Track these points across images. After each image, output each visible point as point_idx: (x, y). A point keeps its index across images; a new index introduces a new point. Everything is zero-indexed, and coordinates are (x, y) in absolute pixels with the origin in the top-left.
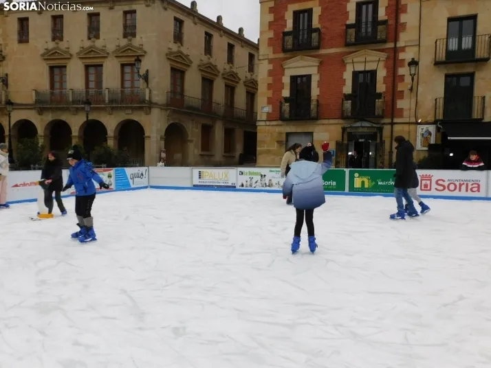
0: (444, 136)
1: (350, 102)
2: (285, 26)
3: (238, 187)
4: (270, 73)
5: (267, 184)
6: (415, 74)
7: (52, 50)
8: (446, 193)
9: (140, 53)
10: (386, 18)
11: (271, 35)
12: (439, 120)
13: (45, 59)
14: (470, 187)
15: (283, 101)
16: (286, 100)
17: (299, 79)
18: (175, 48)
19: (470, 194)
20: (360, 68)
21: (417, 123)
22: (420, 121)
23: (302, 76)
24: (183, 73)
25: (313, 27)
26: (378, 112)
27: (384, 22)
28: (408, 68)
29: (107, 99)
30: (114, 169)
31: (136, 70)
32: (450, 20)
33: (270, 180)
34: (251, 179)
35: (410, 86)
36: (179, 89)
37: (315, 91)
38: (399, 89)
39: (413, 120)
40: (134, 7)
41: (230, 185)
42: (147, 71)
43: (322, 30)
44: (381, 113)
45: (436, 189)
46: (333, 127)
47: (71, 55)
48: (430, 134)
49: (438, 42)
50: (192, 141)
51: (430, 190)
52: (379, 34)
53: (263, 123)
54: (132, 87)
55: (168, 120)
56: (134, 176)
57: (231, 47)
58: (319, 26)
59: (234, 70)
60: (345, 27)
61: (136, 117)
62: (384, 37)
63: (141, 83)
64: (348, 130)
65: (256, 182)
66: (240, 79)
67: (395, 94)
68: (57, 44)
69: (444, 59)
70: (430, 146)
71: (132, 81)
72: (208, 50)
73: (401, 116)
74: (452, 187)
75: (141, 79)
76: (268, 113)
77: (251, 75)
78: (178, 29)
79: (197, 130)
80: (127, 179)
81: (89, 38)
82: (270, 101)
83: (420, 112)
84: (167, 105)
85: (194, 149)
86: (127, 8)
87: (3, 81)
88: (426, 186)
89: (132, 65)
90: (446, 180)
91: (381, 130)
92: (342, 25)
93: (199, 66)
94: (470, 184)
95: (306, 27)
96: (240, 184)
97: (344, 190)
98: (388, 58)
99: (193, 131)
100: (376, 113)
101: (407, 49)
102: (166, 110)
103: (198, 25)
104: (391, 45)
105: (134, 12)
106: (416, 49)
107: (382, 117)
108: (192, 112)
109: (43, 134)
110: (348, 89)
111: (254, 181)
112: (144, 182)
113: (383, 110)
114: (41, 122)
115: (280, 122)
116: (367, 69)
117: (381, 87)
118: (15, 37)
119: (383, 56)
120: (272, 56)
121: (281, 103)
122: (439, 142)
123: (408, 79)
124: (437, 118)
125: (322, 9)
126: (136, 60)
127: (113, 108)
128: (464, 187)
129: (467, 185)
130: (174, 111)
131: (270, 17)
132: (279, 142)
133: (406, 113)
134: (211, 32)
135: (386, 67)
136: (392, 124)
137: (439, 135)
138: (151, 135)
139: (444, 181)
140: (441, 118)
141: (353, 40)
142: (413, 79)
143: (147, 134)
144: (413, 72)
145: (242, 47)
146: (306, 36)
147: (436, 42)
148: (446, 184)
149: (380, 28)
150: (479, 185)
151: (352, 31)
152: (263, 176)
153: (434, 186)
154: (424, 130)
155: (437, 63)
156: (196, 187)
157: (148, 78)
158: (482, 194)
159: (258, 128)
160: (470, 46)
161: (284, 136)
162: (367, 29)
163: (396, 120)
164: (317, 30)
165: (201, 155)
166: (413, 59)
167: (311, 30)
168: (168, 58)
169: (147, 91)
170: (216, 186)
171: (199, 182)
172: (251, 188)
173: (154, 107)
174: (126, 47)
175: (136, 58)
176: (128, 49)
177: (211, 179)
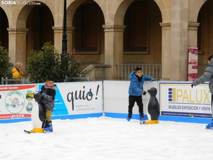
56: (73, 97)
80: (63, 101)
138: (172, 23)
170: (191, 113)
171: (170, 107)
177: (186, 101)
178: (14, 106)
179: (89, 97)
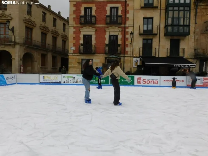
0: (143, 62)
1: (108, 47)
2: (81, 13)
3: (62, 83)
4: (74, 33)
5: (76, 82)
6: (132, 38)
8: (146, 84)
9: (9, 18)
10: (121, 15)
11: (75, 16)
12: (141, 56)
14: (154, 82)
15: (80, 45)
16: (82, 45)
17: (87, 37)
18: (28, 17)
19: (154, 85)
20: (112, 34)
21: (133, 57)
22: (134, 56)
23: (88, 35)
24: (32, 29)
25: (93, 15)
26: (119, 52)
27: (121, 16)
28: (130, 35)
31: (7, 26)
32: (144, 18)
33: (77, 80)
34: (68, 79)
35: (130, 42)
36: (29, 37)
37: (94, 42)
38: (127, 43)
39: (132, 55)
41: (58, 82)
42: (13, 27)
43: (97, 17)
44: (120, 52)
45: (143, 83)
46: (101, 57)
48: (138, 61)
49: (140, 26)
50: (36, 61)
51: (141, 83)
52: (119, 21)
53: (71, 54)
54: (5, 34)
55: (24, 51)
56: (8, 78)
57: (55, 20)
58: (95, 15)
59: (57, 30)
60: (105, 17)
61: (7, 49)
62: (121, 22)
63: (10, 33)
64: (108, 59)
66: (59, 34)
67: (125, 45)
69: (142, 33)
70: (138, 66)
71: (5, 31)
72: (44, 20)
73: (127, 54)
74: (148, 82)
75: (10, 31)
76: (73, 50)
77: (64, 33)
78: (29, 9)
79: (39, 56)
80: (5, 80)
82: (74, 45)
83: (134, 53)
84: (24, 44)
85: (37, 65)
88: (139, 82)
89: (5, 24)
90: (146, 79)
91: (120, 59)
92: (105, 16)
93: (40, 27)
94: (154, 81)
95: (90, 15)
96: (63, 81)
97: (108, 84)
98: (122, 31)
99: (37, 56)
100: (118, 52)
101: (129, 27)
102: (23, 46)
103: (39, 8)
104: (123, 26)
106: (133, 28)
107: (120, 54)
108: (36, 48)
110: (107, 42)
111: (70, 80)
112: (14, 81)
113: (121, 51)
115: (79, 54)
116: (114, 34)
117: (120, 42)
119: (121, 29)
120: (75, 25)
121: (79, 46)
122: (141, 64)
123: (130, 40)
124: (140, 55)
125: (96, 8)
126: (7, 22)
128: (152, 82)
129: (153, 81)
130: (28, 47)
131: (74, 9)
132: (79, 63)
133: (129, 53)
134: (46, 12)
135: (122, 34)
136: (124, 57)
137: (141, 62)
138: (16, 58)
139: (145, 80)
140: (142, 55)
141: (109, 22)
142: (132, 40)
143: (13, 57)
144: (132, 37)
145: (60, 20)
146: (89, 18)
147: (139, 26)
148: (146, 81)
149: (119, 18)
150: (157, 81)
151: (108, 18)
152: (74, 78)
153: (142, 82)
154: (136, 60)
155: (140, 34)
156: (41, 83)
157: (13, 30)
158: (158, 85)
159: (69, 56)
160: (151, 29)
161: (81, 60)
162: (114, 18)
163: (125, 55)
164: (94, 16)
165: (41, 68)
166: (132, 32)
167: (92, 16)
168: (24, 22)
169: (13, 37)
170: (51, 82)
171: (43, 81)
172: (68, 83)
173: (17, 45)
174: (1, 15)
175: (7, 20)
176: (3, 16)
177: (49, 79)
179: (13, 79)
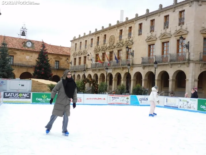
3: (179, 108)
5: (189, 107)
7: (149, 37)
9: (185, 32)
13: (147, 42)
29: (169, 60)
30: (130, 96)
33: (190, 105)
34: (184, 103)
40: (184, 8)
41: (176, 106)
42: (189, 42)
47: (157, 38)
54: (182, 52)
55: (201, 69)
61: (182, 69)
63: (185, 50)
65: (185, 106)
68: (152, 33)
71: (182, 48)
80: (137, 100)
81: (164, 29)
86: (181, 10)
87: (132, 54)
96: (179, 106)
102: (199, 63)
105: (184, 11)
109: (144, 79)
111: (184, 105)
112: (148, 103)
114: (144, 73)
118: (137, 33)
126: (180, 38)
127: (172, 64)
130: (205, 64)
138: (189, 79)
143: (187, 78)
152: (188, 102)
156: (166, 107)
157: (189, 46)
169: (187, 54)
171: (167, 104)
172: (183, 109)
173: (191, 63)
174: (179, 31)
175: (180, 36)
176: (180, 31)
177: (170, 102)
178: (123, 101)
179: (147, 100)
